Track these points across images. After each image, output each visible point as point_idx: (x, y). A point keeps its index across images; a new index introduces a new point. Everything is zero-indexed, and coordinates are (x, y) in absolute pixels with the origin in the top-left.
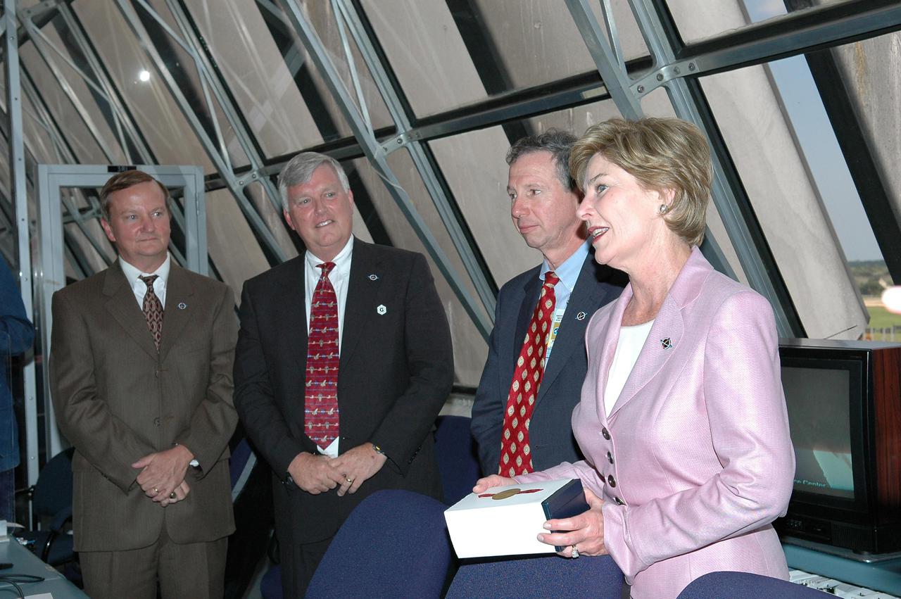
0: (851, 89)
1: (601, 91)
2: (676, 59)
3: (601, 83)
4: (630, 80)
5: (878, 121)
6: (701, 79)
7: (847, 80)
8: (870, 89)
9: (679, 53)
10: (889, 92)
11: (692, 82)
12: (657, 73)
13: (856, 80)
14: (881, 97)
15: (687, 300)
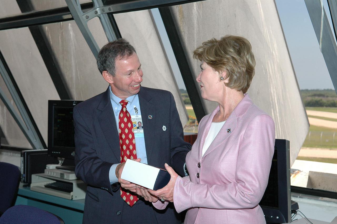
0: (177, 24)
1: (69, 16)
2: (104, 5)
3: (69, 13)
4: (83, 13)
5: (188, 38)
6: (114, 15)
7: (176, 21)
8: (185, 24)
9: (105, 2)
10: (192, 26)
11: (110, 15)
12: (95, 10)
13: (179, 20)
14: (189, 28)
15: (240, 114)
